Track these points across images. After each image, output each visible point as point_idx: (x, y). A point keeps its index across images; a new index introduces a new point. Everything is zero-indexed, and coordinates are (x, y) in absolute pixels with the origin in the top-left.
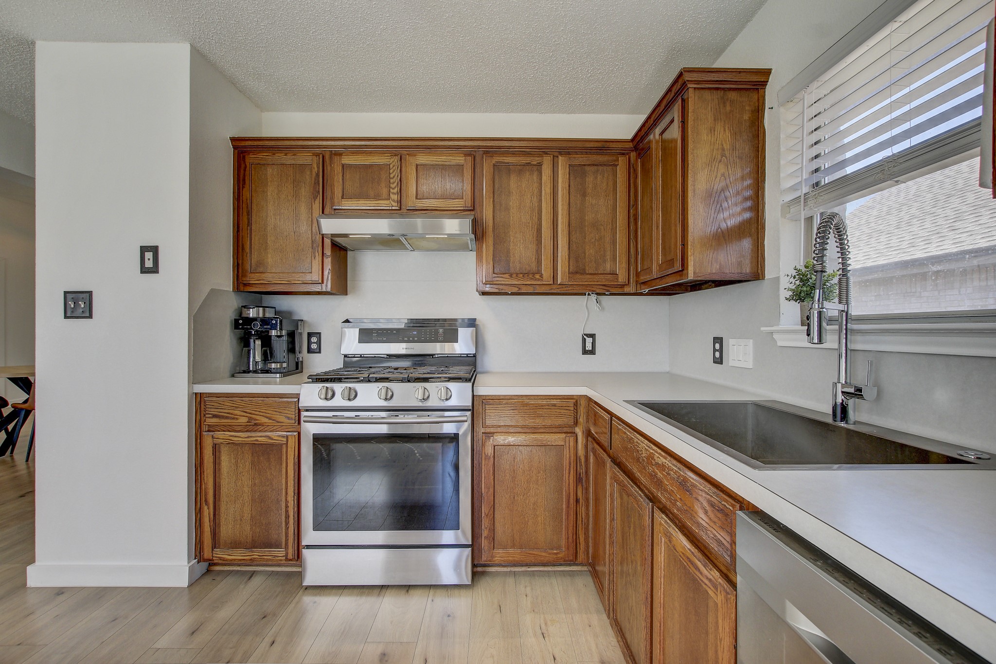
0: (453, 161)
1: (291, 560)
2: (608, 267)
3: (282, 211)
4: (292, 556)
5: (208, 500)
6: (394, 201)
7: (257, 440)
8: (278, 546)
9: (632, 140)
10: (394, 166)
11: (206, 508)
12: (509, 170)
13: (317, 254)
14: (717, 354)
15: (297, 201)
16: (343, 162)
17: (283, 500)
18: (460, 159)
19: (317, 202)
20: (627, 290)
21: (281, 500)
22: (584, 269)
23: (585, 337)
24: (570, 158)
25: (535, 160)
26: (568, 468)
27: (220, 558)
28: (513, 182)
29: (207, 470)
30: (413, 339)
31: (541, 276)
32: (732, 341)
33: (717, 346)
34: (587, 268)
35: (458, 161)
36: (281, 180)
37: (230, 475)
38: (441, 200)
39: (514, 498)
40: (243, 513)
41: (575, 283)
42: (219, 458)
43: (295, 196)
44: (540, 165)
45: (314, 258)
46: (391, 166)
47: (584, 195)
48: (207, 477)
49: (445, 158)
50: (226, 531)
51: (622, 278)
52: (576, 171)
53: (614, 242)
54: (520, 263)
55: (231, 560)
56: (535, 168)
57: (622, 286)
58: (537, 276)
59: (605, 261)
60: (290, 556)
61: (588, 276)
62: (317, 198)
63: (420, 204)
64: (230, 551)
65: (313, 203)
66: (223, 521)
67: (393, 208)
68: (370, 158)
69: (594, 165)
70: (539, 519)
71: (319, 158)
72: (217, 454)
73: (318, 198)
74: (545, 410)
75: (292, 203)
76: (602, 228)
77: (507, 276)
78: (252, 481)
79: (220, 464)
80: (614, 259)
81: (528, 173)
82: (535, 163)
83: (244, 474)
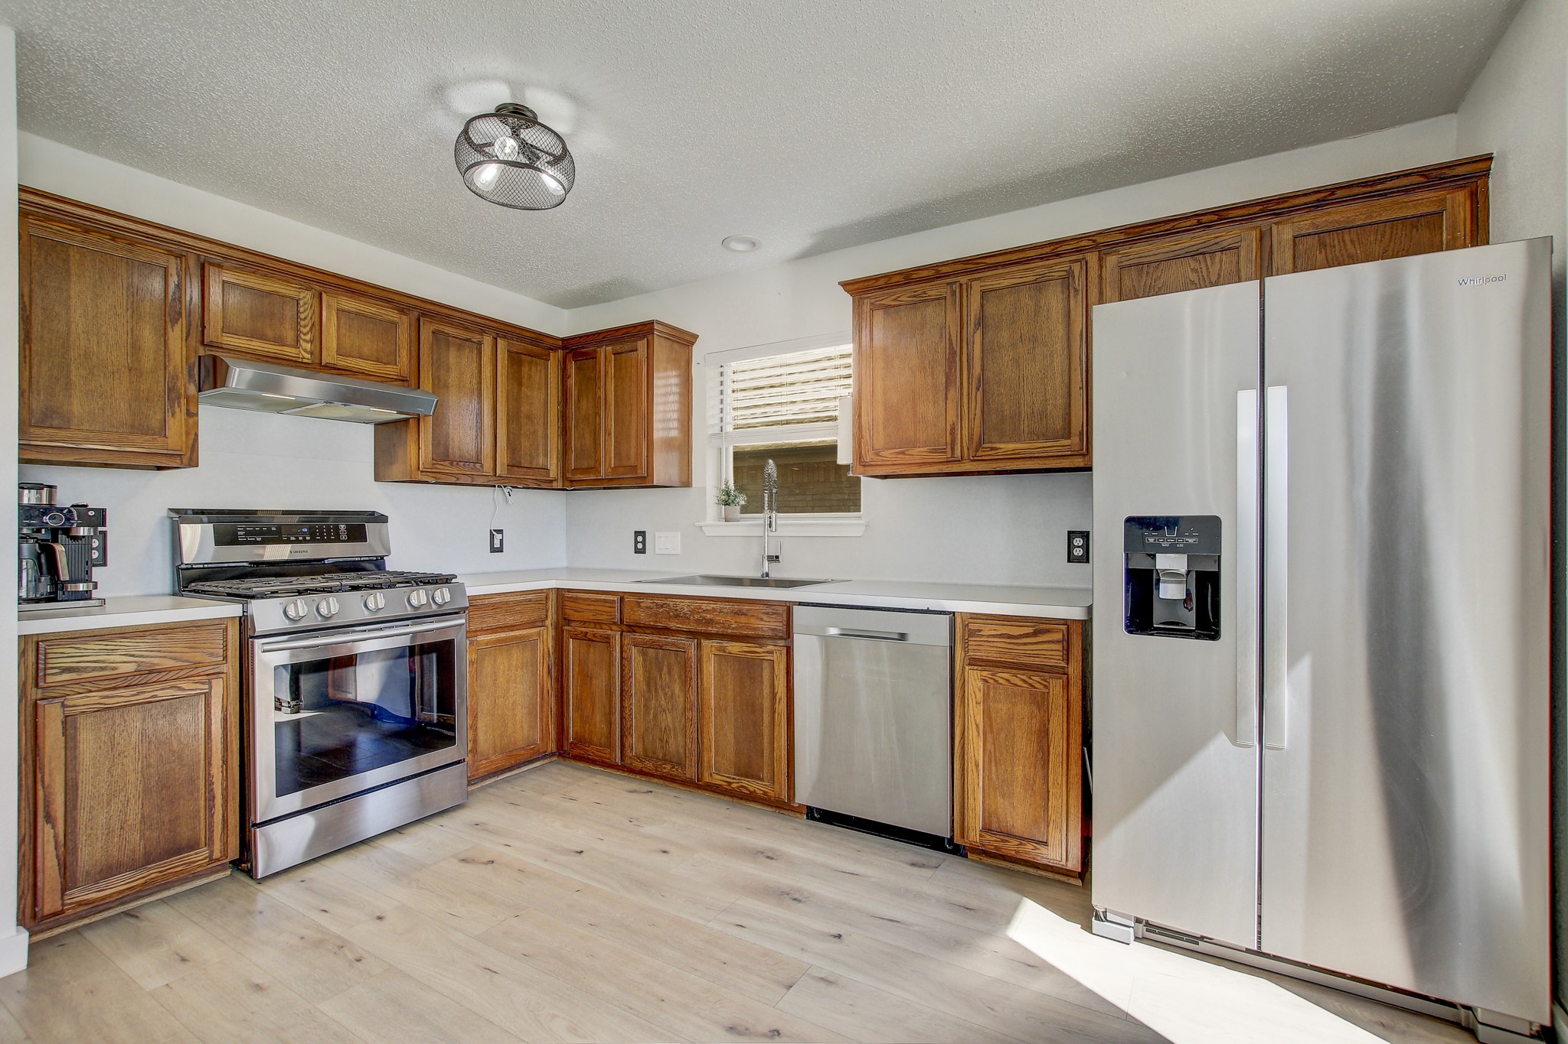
0: (385, 316)
1: (218, 860)
2: (541, 461)
3: (103, 329)
4: (221, 852)
5: (53, 814)
6: (305, 351)
7: (156, 696)
8: (193, 846)
9: (563, 340)
10: (305, 304)
11: (48, 827)
12: (448, 342)
13: (177, 410)
14: (640, 546)
15: (135, 319)
16: (224, 279)
17: (202, 774)
18: (393, 315)
19: (178, 328)
20: (555, 486)
21: (198, 778)
22: (520, 462)
23: (494, 533)
24: (508, 343)
25: (476, 338)
26: (542, 660)
27: (80, 904)
28: (453, 356)
29: (50, 763)
30: (304, 538)
31: (482, 466)
32: (657, 534)
33: (640, 539)
34: (523, 461)
35: (391, 318)
36: (100, 278)
37: (99, 761)
38: (369, 362)
39: (495, 701)
40: (126, 816)
41: (513, 476)
42: (75, 738)
43: (130, 311)
44: (480, 344)
45: (173, 415)
46: (301, 303)
47: (520, 384)
48: (50, 775)
49: (375, 309)
50: (88, 855)
51: (553, 474)
52: (515, 359)
53: (546, 437)
54: (460, 450)
55: (103, 898)
56: (475, 346)
57: (551, 481)
58: (478, 466)
59: (538, 455)
60: (217, 854)
61: (525, 470)
62: (177, 323)
63: (342, 363)
64: (102, 884)
65: (170, 329)
66: (82, 839)
67: (305, 361)
68: (270, 284)
69: (529, 355)
70: (518, 718)
71: (181, 263)
72: (70, 731)
73: (179, 323)
74: (523, 606)
75: (125, 321)
76: (535, 420)
77: (447, 463)
78: (142, 762)
79: (75, 747)
80: (546, 455)
81: (467, 350)
82: (475, 340)
83: (126, 754)
